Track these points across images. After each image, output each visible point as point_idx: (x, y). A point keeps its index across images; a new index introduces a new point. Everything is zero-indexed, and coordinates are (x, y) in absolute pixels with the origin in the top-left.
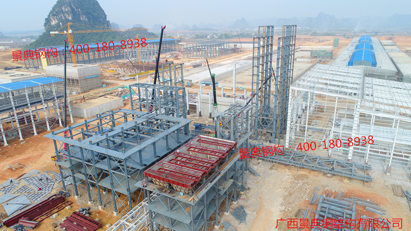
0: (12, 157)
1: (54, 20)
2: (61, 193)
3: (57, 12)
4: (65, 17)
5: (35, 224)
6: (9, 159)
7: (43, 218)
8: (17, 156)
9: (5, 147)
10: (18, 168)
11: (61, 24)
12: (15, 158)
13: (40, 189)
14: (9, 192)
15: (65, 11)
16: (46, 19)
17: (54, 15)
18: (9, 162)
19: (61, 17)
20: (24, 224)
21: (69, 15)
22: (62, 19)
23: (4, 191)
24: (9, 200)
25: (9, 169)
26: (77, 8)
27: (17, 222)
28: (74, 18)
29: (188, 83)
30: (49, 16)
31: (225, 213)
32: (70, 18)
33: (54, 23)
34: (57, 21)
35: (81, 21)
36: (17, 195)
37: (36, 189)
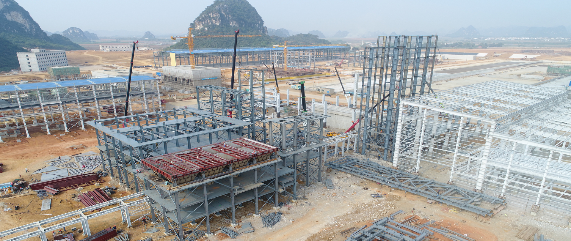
0: (81, 139)
1: (199, 25)
2: (100, 172)
3: (203, 18)
4: (212, 22)
5: (56, 191)
6: (78, 140)
7: (68, 188)
8: (86, 139)
9: (82, 131)
10: (79, 148)
11: (206, 29)
12: (83, 140)
13: (84, 167)
14: (56, 165)
15: (213, 17)
16: (191, 25)
17: (200, 21)
18: (74, 143)
19: (208, 23)
20: (48, 190)
21: (216, 21)
22: (208, 25)
23: (52, 163)
24: (51, 171)
25: (71, 148)
26: (228, 14)
27: (43, 188)
28: (222, 24)
29: (328, 92)
30: (194, 21)
31: (254, 215)
32: (218, 24)
33: (198, 28)
34: (202, 26)
35: (230, 26)
36: (61, 168)
37: (81, 166)
